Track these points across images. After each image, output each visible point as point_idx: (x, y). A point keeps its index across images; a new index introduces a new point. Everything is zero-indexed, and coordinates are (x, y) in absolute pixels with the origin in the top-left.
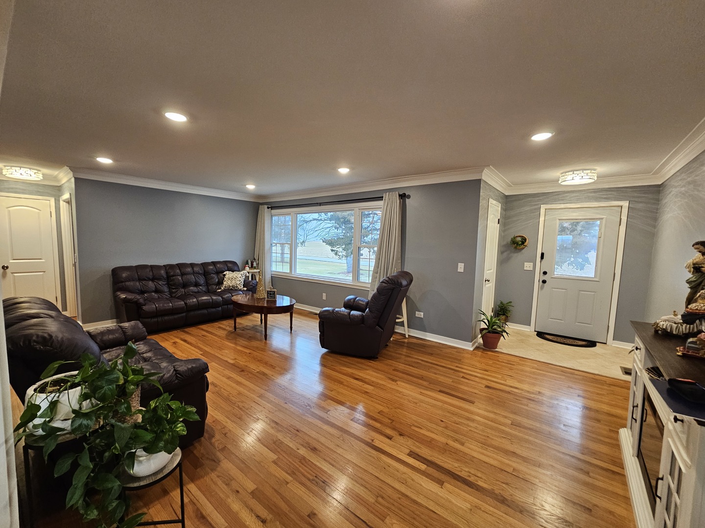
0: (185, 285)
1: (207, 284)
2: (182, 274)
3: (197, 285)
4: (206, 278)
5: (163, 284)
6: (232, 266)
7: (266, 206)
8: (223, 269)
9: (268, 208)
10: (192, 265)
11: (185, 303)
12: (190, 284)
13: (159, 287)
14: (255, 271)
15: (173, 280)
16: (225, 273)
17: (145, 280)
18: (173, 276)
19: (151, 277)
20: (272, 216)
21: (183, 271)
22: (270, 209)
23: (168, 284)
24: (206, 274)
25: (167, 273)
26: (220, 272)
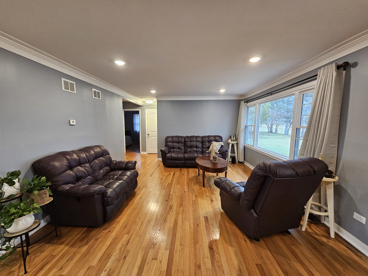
0: (191, 147)
1: (203, 147)
2: (191, 141)
3: (196, 147)
4: (202, 144)
5: (182, 145)
6: (218, 139)
7: (243, 101)
8: (212, 140)
9: (245, 102)
10: (197, 137)
11: (184, 156)
12: (193, 146)
13: (180, 146)
14: (234, 142)
15: (186, 144)
16: (212, 142)
17: (175, 143)
18: (187, 142)
19: (177, 141)
20: (248, 108)
21: (191, 139)
22: (246, 103)
23: (184, 146)
24: (202, 142)
25: (185, 140)
26: (210, 142)
